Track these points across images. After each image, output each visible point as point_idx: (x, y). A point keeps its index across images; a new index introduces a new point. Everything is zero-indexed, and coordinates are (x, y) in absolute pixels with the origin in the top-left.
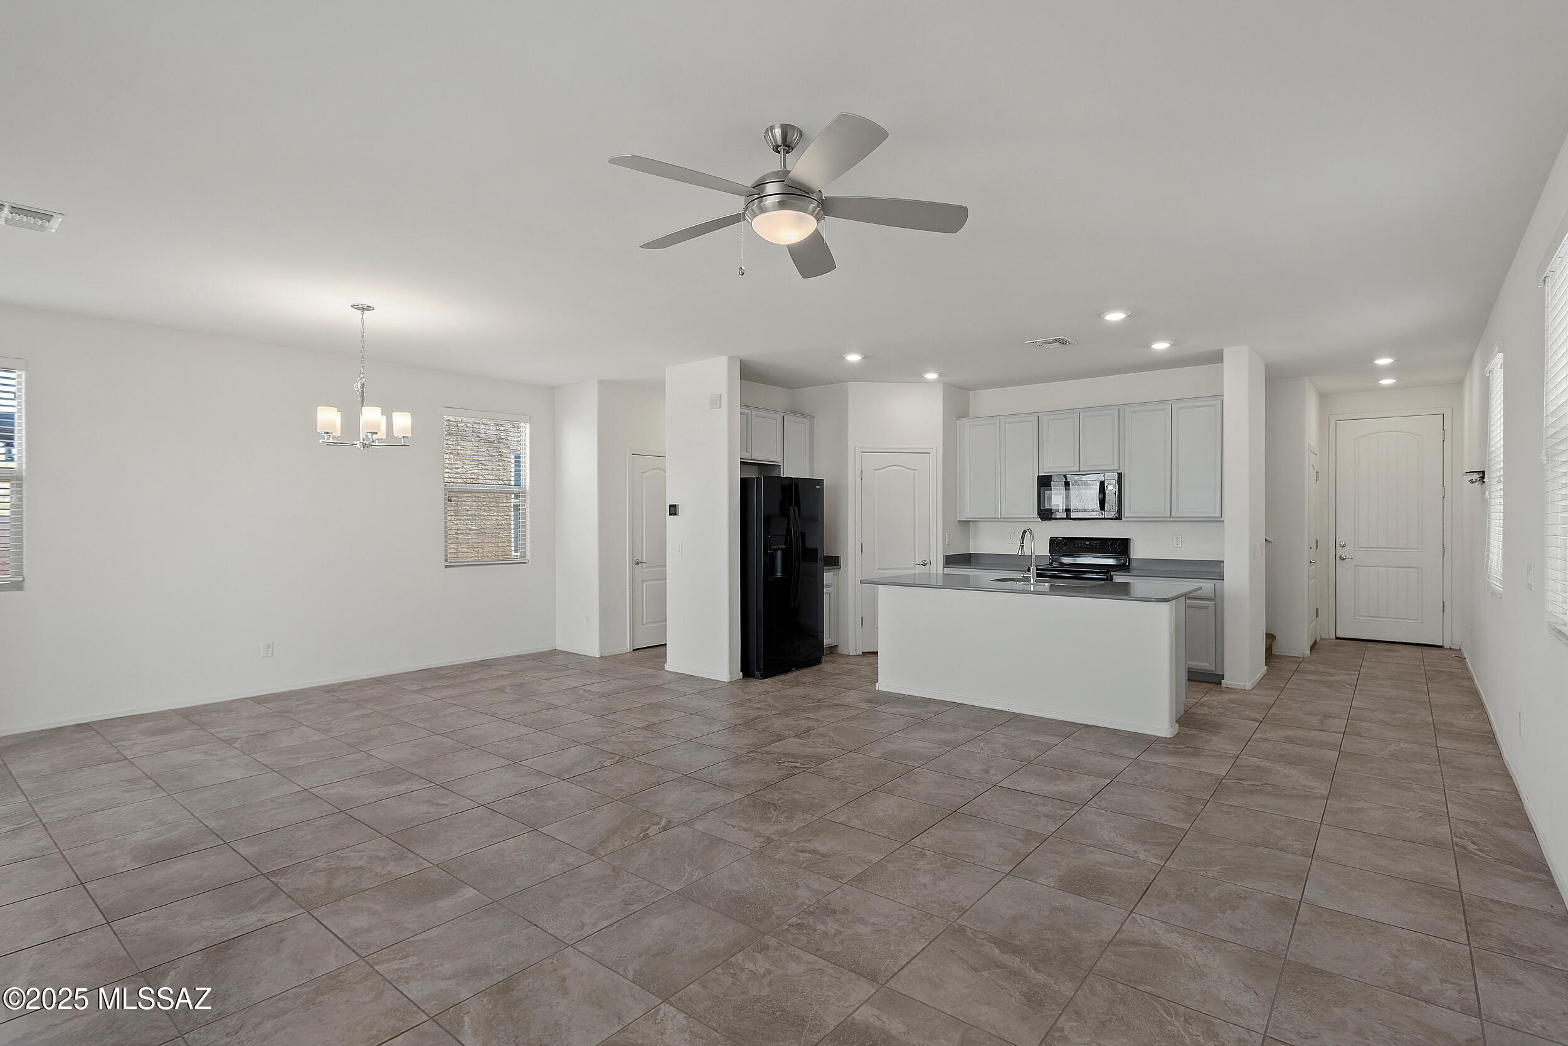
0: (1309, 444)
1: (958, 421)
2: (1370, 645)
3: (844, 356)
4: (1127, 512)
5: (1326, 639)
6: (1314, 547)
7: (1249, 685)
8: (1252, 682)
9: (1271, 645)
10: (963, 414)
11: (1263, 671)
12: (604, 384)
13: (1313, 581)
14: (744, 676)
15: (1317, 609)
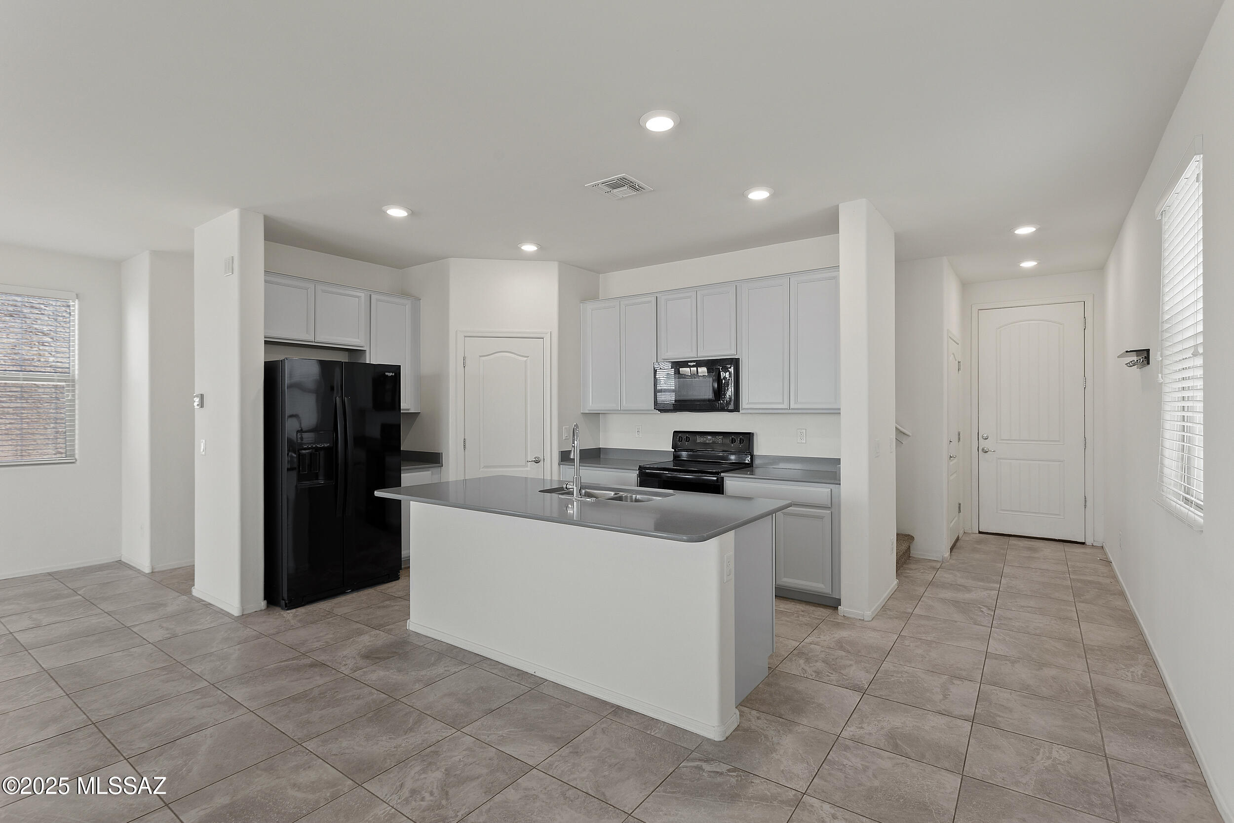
0: (948, 330)
1: (581, 304)
2: (1013, 541)
3: (384, 208)
4: (744, 403)
5: (970, 533)
6: (955, 439)
7: (868, 614)
8: (872, 611)
9: (909, 547)
10: (591, 296)
11: (894, 584)
12: (157, 255)
13: (955, 475)
14: (268, 606)
15: (960, 504)
